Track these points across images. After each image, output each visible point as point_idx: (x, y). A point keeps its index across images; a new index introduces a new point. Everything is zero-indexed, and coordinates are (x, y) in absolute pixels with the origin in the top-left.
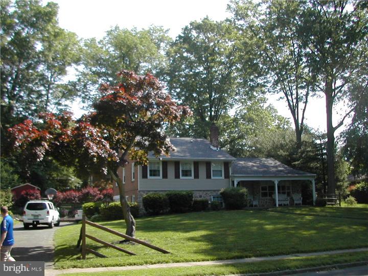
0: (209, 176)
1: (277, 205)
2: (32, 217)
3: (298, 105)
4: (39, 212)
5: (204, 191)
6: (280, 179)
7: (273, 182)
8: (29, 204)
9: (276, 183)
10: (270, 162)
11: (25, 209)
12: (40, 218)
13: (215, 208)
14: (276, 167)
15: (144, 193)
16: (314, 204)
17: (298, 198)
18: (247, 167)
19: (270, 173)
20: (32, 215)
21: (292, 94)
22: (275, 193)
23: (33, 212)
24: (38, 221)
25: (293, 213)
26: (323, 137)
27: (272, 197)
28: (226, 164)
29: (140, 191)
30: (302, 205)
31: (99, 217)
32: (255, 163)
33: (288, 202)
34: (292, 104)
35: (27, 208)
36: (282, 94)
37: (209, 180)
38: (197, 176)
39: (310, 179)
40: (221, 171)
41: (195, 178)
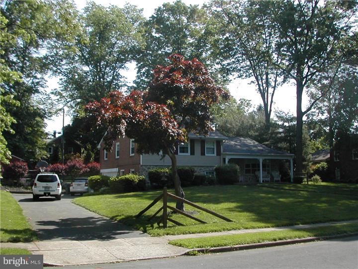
0: (203, 153)
1: (262, 182)
2: (44, 189)
3: (268, 89)
4: (50, 184)
5: (198, 166)
6: (264, 158)
7: (258, 161)
8: (40, 176)
9: (261, 161)
10: (249, 141)
11: (36, 181)
12: (50, 189)
13: (211, 182)
14: (255, 146)
15: (146, 167)
16: (292, 180)
17: (277, 175)
18: (232, 146)
19: (253, 151)
20: (43, 187)
21: (262, 79)
22: (259, 170)
23: (44, 184)
24: (50, 193)
25: (282, 189)
26: (292, 120)
27: (255, 173)
28: (219, 143)
29: (142, 166)
30: (280, 182)
31: (108, 189)
32: (236, 142)
33: (269, 179)
34: (262, 88)
35: (38, 180)
36: (253, 78)
37: (203, 156)
38: (192, 153)
39: (289, 158)
40: (214, 148)
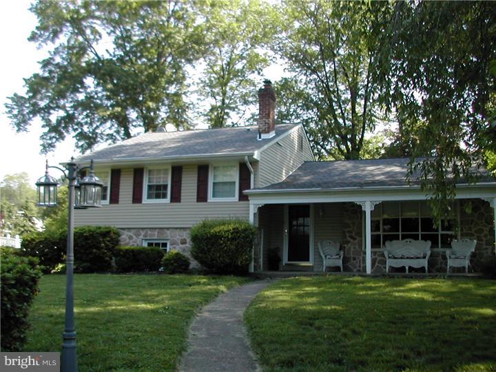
0: (201, 197)
6: (380, 199)
7: (360, 208)
9: (368, 209)
28: (245, 167)
37: (202, 204)
38: (176, 198)
40: (234, 183)
41: (171, 201)
